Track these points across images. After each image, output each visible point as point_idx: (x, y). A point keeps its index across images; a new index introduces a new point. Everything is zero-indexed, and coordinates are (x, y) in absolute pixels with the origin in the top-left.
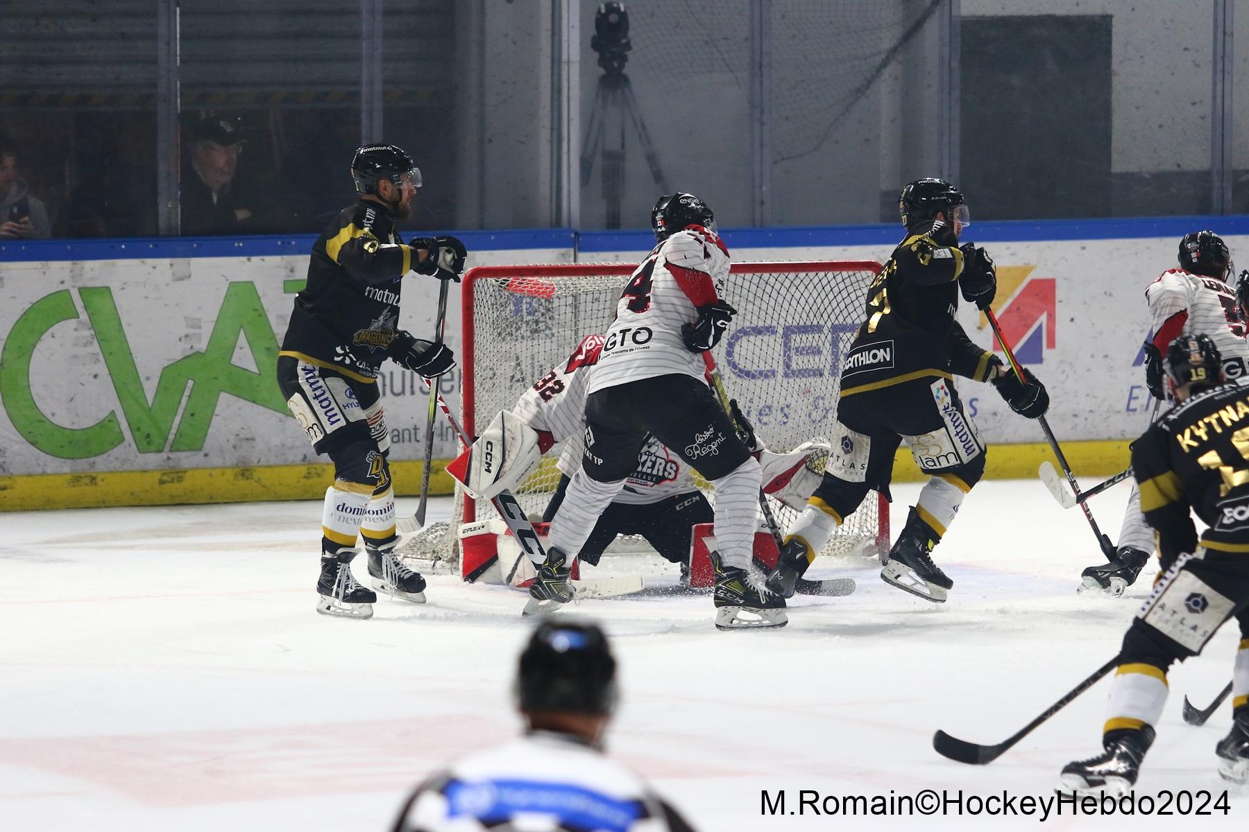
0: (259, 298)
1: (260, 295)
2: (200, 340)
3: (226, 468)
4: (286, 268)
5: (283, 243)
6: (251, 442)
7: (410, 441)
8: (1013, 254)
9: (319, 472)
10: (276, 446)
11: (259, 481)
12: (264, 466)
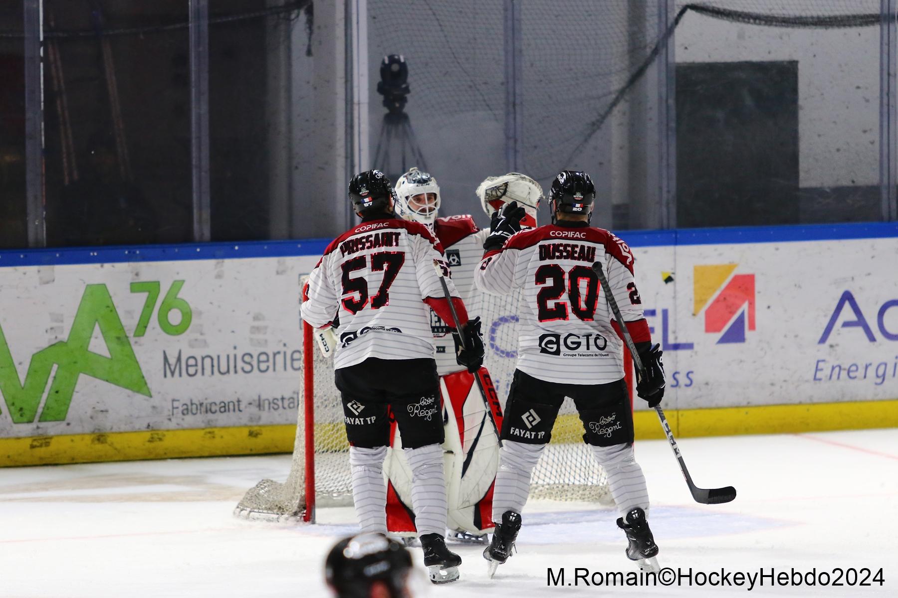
0: (110, 297)
1: (111, 294)
2: (62, 332)
3: (84, 434)
4: (132, 272)
5: (129, 252)
6: (104, 413)
7: (234, 410)
8: (720, 255)
9: (160, 437)
10: (126, 416)
11: (111, 445)
12: (116, 433)
